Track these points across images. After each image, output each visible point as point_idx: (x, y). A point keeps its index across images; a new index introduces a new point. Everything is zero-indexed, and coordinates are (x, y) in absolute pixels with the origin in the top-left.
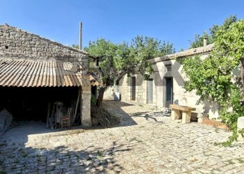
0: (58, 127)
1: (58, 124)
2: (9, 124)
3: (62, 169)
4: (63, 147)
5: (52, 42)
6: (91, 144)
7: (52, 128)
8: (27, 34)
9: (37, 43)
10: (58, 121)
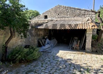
0: (73, 49)
1: (73, 48)
2: (55, 44)
3: (63, 71)
4: (70, 60)
5: (76, 9)
6: (86, 62)
7: (70, 49)
8: (66, 7)
9: (70, 11)
10: (73, 47)
